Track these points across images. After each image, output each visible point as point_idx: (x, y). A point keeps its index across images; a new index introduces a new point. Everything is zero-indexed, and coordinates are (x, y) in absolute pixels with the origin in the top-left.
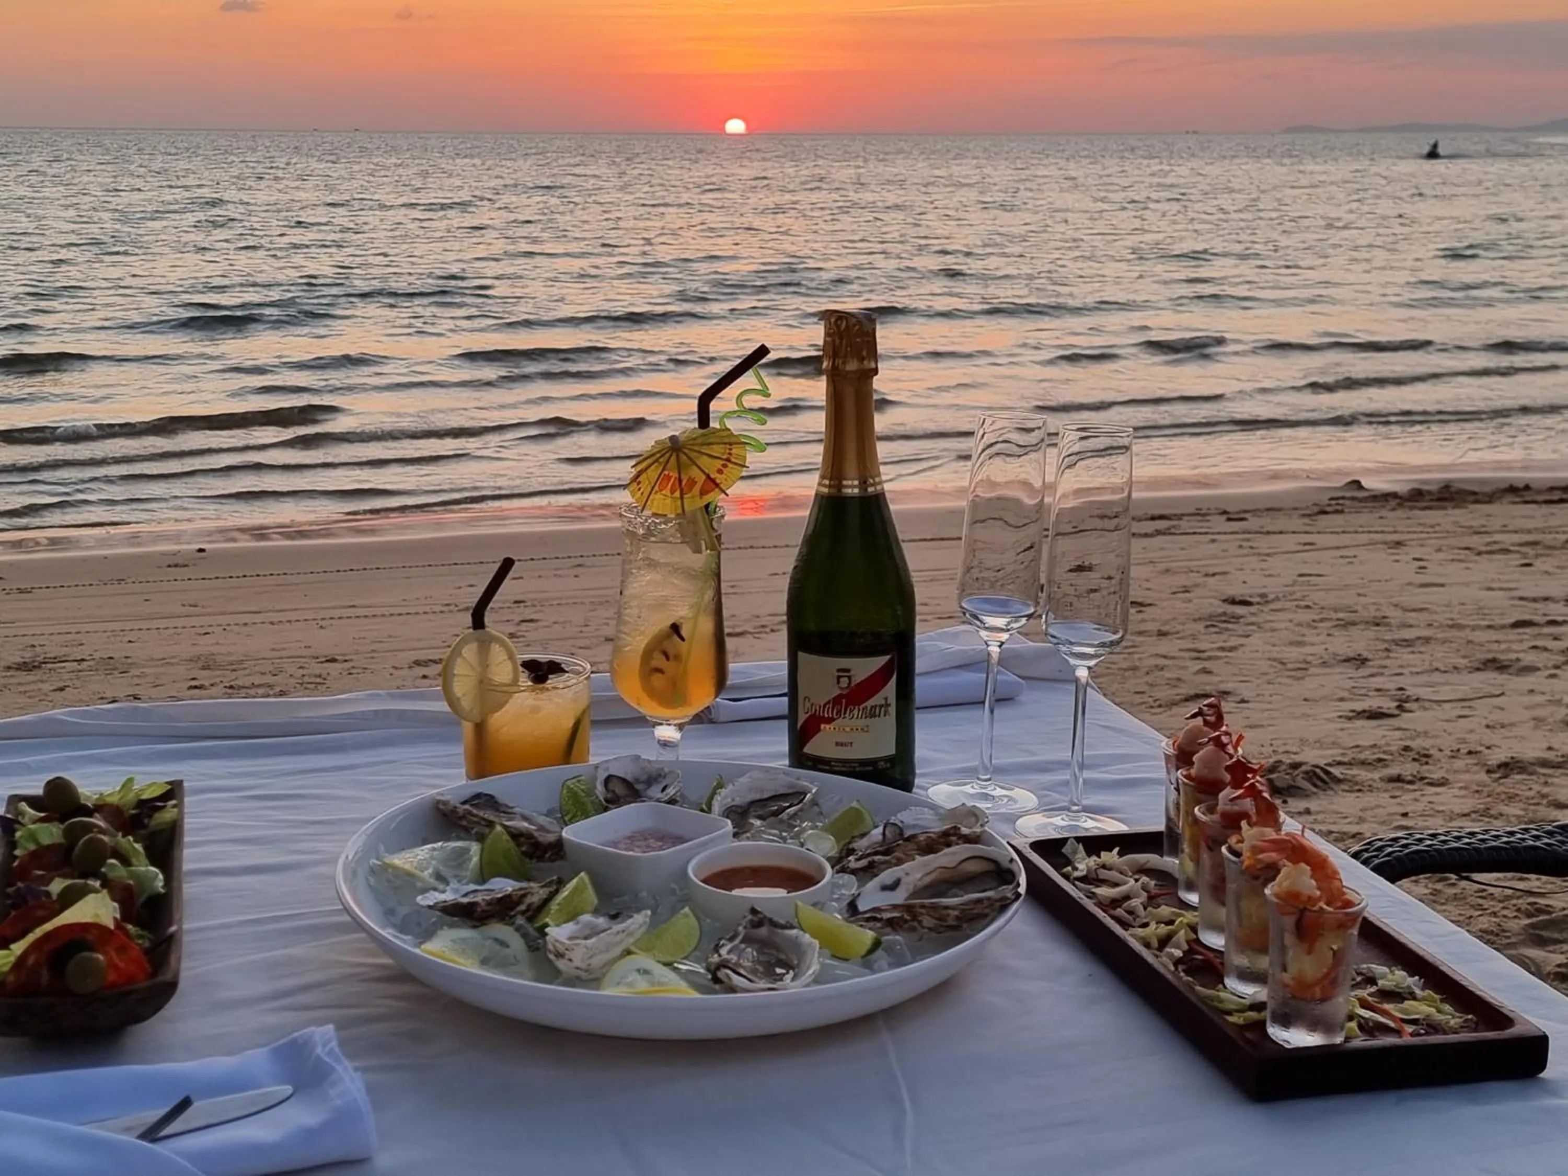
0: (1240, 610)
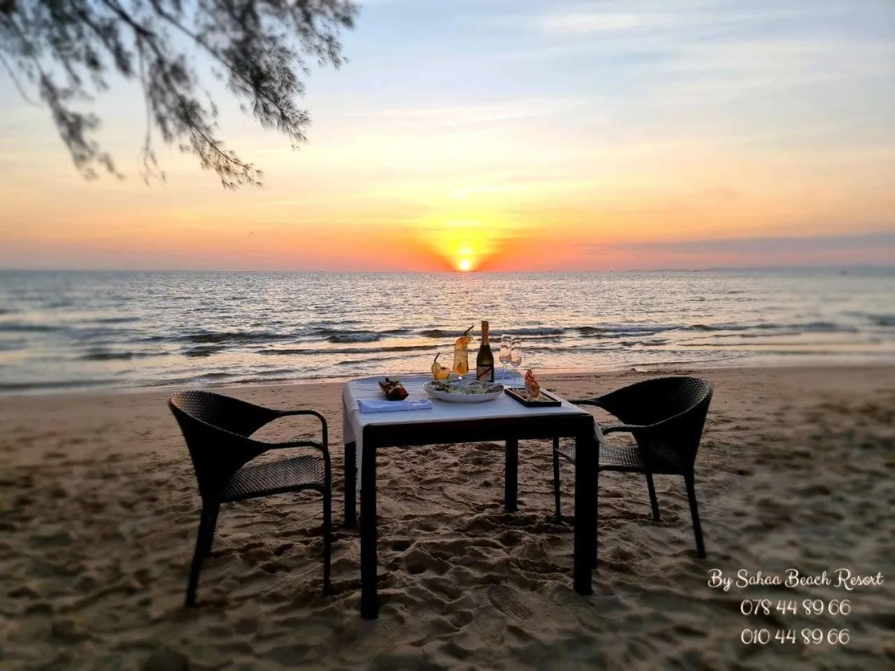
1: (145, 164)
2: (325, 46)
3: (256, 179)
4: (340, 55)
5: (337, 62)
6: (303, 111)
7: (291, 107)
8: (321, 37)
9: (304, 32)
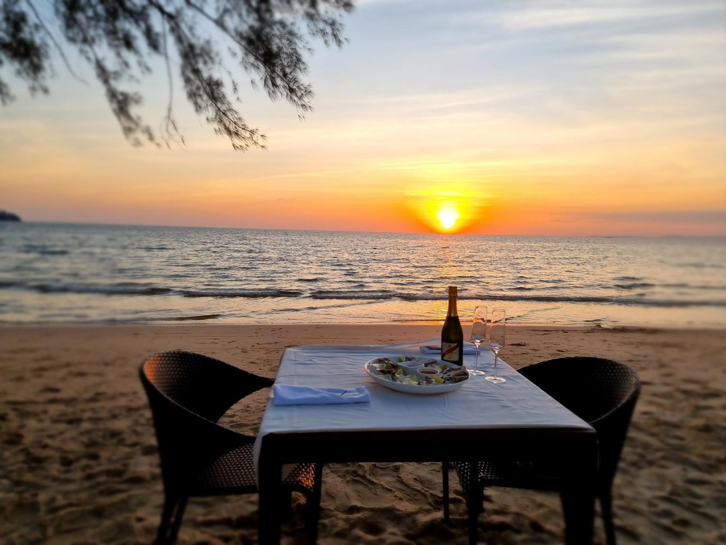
0: (560, 353)
1: (167, 131)
2: (328, 30)
3: (261, 142)
4: (342, 37)
5: (339, 42)
6: (307, 84)
7: (296, 81)
8: (325, 22)
9: (311, 17)
